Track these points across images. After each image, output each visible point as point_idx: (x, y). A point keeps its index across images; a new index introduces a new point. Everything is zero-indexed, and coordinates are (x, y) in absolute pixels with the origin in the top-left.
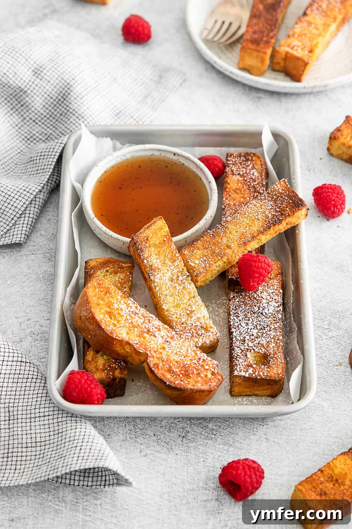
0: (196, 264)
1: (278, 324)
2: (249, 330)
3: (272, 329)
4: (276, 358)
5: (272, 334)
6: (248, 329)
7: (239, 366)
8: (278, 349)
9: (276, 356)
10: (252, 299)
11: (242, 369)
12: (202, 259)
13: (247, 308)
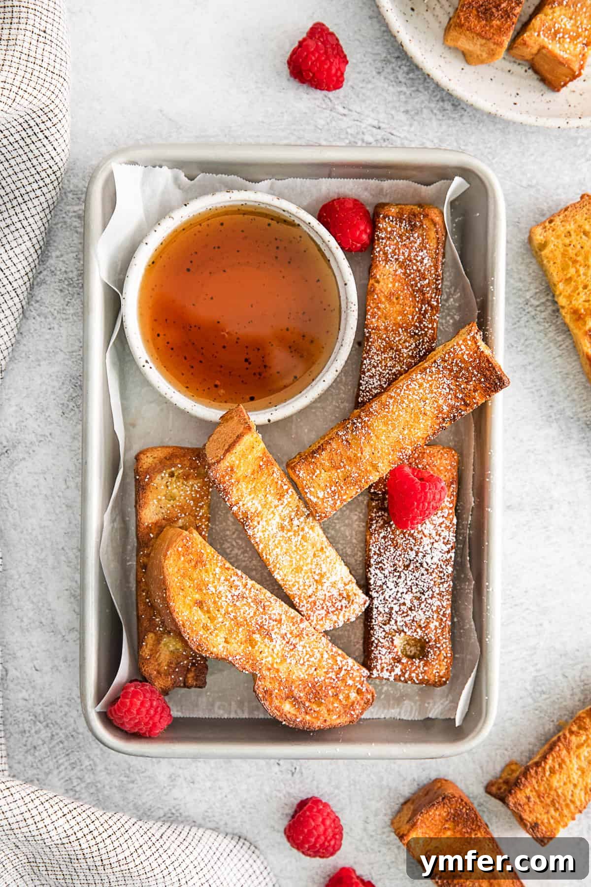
0: (318, 498)
1: (446, 585)
2: (399, 595)
3: (435, 595)
4: (439, 648)
5: (435, 605)
6: (398, 592)
7: (379, 661)
8: (442, 631)
9: (438, 645)
10: (407, 535)
11: (385, 665)
12: (329, 490)
13: (398, 553)
